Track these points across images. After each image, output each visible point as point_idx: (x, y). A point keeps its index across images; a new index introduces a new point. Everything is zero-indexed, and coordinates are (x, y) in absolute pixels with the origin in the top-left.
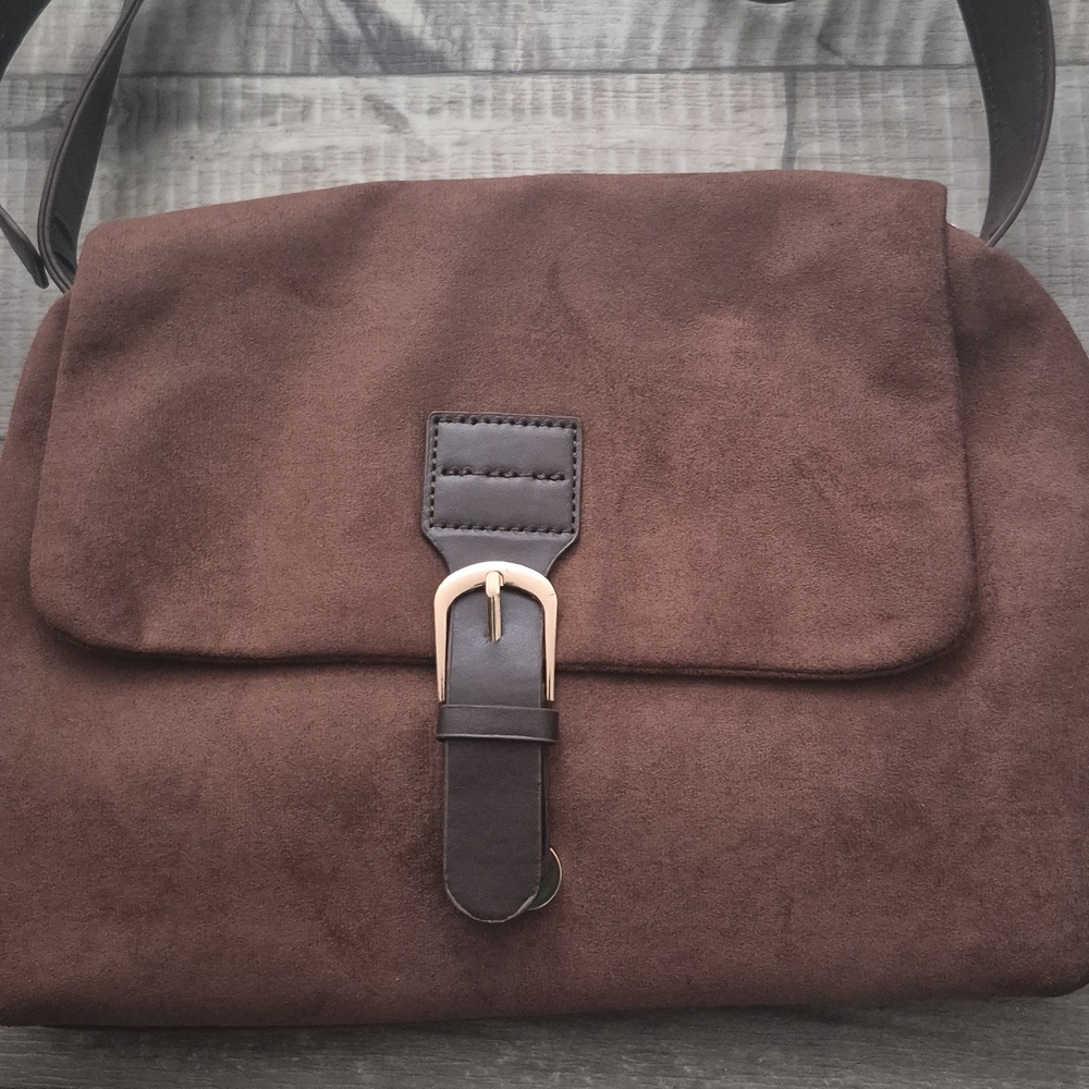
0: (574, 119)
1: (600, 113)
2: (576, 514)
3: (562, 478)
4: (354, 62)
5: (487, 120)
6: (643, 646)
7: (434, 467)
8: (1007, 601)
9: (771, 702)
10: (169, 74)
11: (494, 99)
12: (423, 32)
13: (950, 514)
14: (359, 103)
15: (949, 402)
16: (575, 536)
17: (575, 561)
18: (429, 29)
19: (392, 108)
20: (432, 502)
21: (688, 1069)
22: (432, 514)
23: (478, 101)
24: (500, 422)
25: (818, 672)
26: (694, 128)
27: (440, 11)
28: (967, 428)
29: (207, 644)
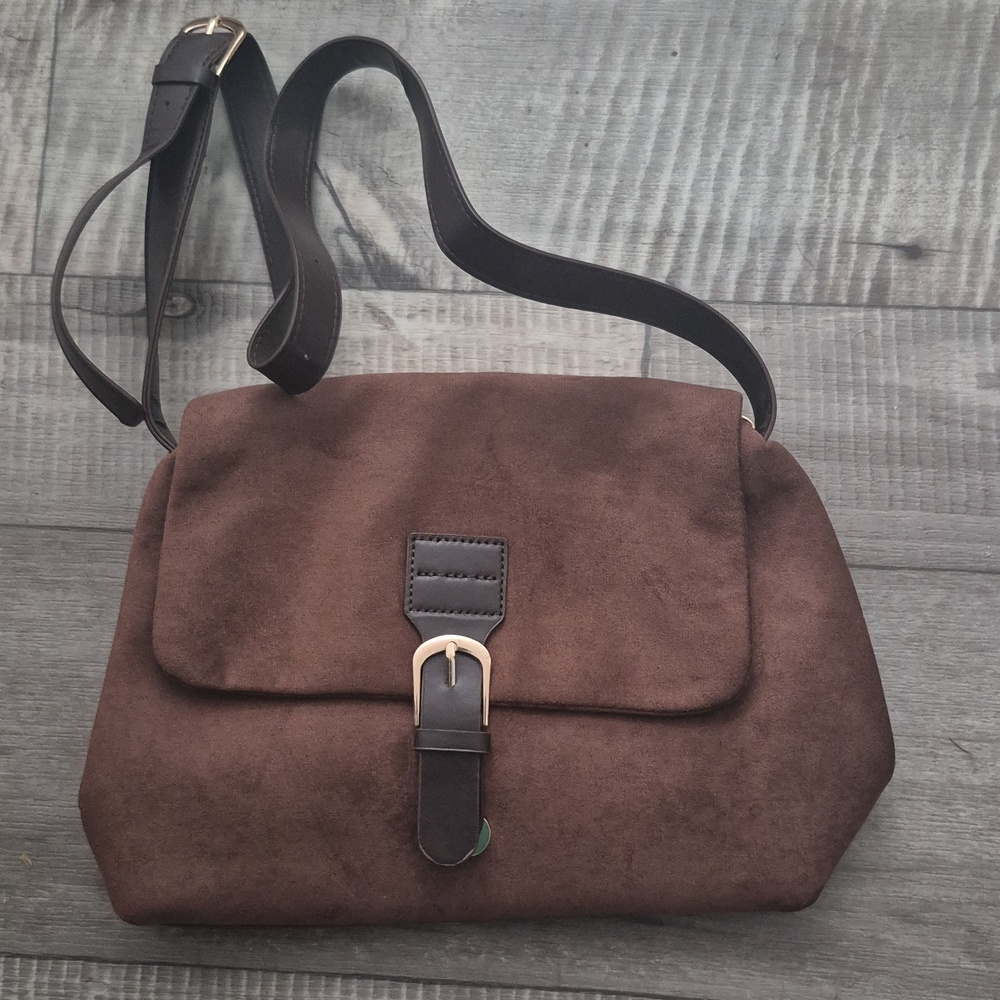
0: (505, 326)
1: (522, 323)
2: (503, 602)
3: (494, 578)
4: (358, 279)
5: (447, 325)
6: (545, 692)
7: (412, 570)
8: (770, 668)
9: (624, 728)
10: (231, 282)
11: (453, 310)
12: (405, 260)
13: (737, 612)
14: (361, 309)
15: (739, 540)
16: (502, 617)
17: (502, 633)
18: (409, 259)
19: (384, 313)
20: (411, 594)
21: (566, 953)
22: (411, 602)
23: (441, 311)
24: (455, 540)
25: (653, 711)
26: (585, 335)
27: (417, 247)
28: (752, 552)
29: (266, 686)
